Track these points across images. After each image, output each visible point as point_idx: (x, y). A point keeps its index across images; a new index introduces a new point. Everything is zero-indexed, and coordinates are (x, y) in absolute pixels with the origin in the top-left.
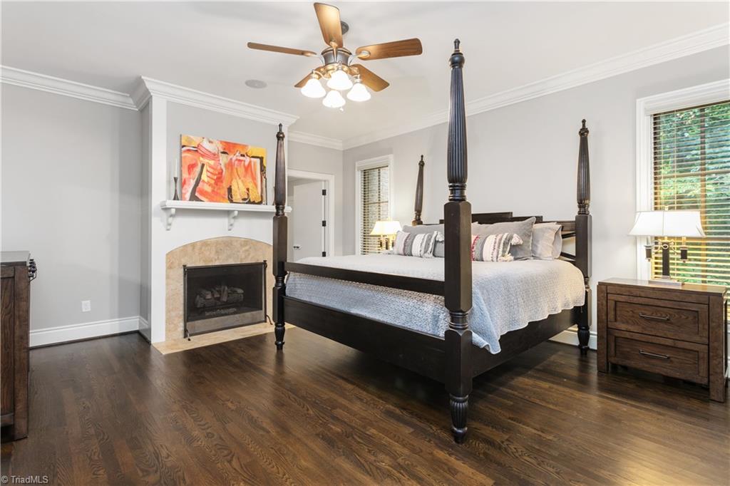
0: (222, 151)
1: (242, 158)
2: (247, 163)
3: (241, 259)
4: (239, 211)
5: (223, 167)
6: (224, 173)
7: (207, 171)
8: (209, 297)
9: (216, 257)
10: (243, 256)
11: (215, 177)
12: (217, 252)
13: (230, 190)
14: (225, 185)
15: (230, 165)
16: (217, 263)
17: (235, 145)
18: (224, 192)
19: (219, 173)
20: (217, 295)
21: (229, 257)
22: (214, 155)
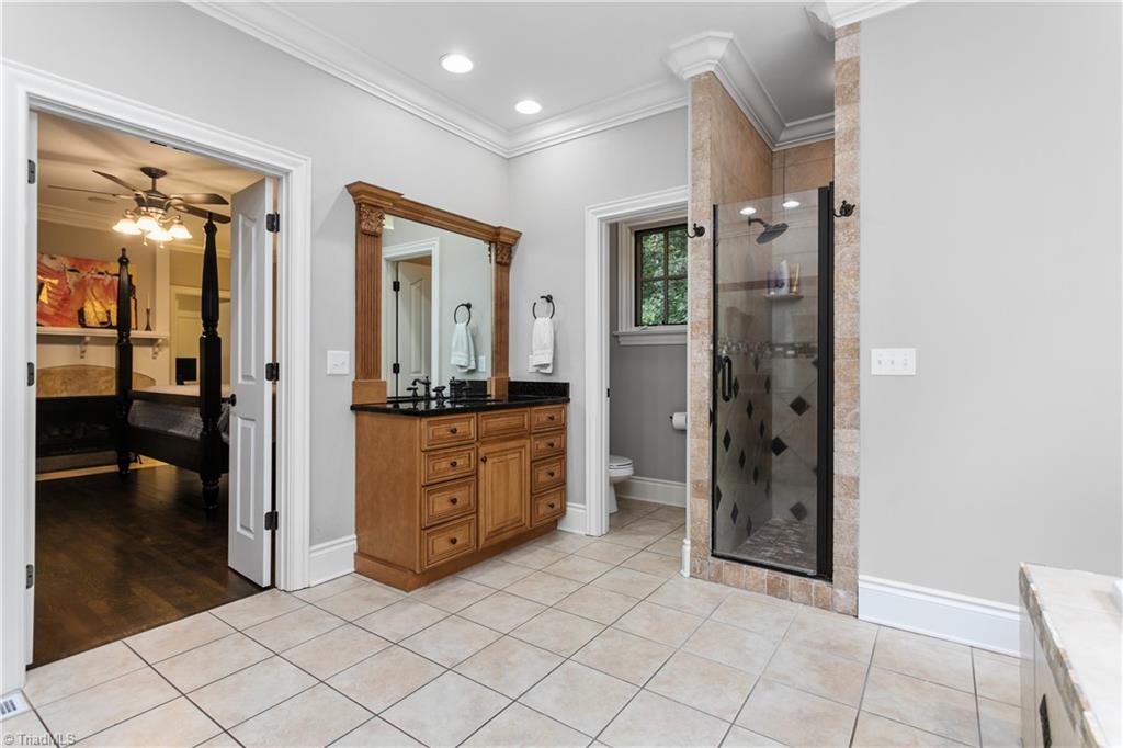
0: (70, 268)
1: (99, 276)
2: (107, 283)
3: (100, 391)
4: (92, 337)
5: (71, 286)
6: (73, 294)
7: (48, 291)
8: (56, 433)
9: (63, 388)
10: (103, 387)
11: (60, 298)
12: (64, 382)
13: (81, 313)
14: (76, 307)
15: (81, 285)
16: (64, 395)
17: (88, 262)
18: (73, 314)
19: (65, 294)
20: (67, 432)
21: (81, 388)
22: (59, 272)
